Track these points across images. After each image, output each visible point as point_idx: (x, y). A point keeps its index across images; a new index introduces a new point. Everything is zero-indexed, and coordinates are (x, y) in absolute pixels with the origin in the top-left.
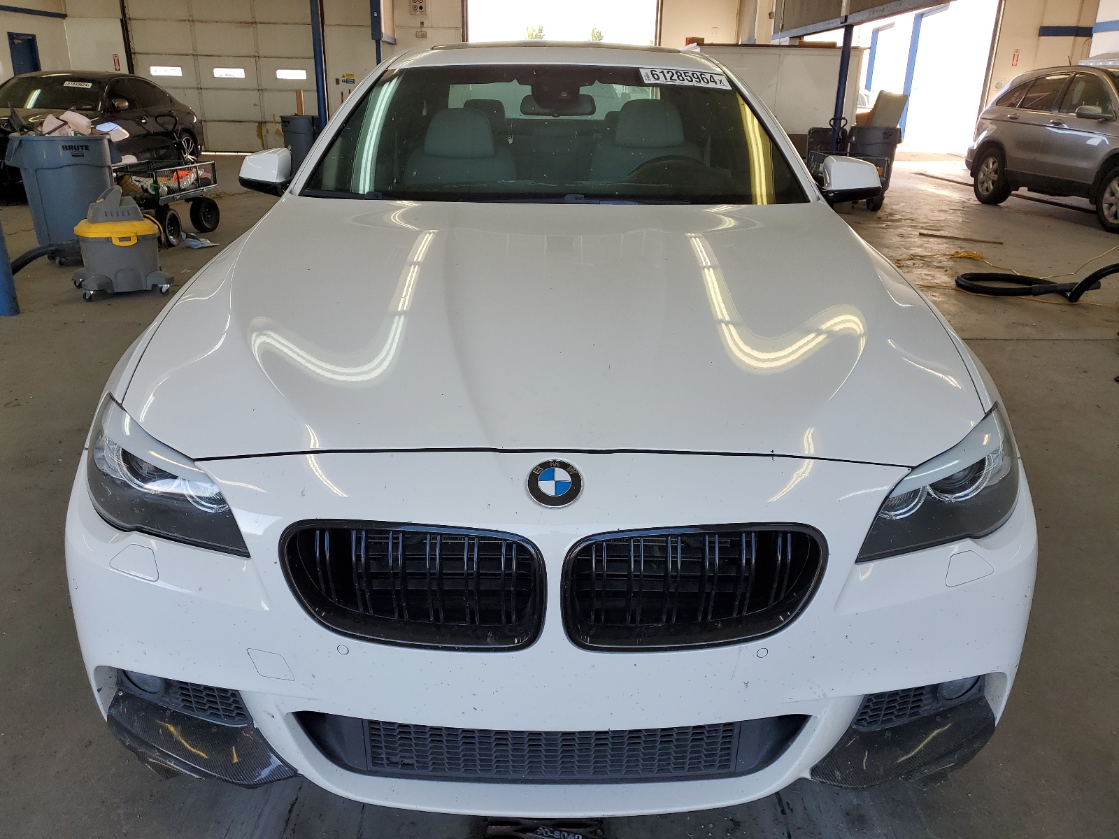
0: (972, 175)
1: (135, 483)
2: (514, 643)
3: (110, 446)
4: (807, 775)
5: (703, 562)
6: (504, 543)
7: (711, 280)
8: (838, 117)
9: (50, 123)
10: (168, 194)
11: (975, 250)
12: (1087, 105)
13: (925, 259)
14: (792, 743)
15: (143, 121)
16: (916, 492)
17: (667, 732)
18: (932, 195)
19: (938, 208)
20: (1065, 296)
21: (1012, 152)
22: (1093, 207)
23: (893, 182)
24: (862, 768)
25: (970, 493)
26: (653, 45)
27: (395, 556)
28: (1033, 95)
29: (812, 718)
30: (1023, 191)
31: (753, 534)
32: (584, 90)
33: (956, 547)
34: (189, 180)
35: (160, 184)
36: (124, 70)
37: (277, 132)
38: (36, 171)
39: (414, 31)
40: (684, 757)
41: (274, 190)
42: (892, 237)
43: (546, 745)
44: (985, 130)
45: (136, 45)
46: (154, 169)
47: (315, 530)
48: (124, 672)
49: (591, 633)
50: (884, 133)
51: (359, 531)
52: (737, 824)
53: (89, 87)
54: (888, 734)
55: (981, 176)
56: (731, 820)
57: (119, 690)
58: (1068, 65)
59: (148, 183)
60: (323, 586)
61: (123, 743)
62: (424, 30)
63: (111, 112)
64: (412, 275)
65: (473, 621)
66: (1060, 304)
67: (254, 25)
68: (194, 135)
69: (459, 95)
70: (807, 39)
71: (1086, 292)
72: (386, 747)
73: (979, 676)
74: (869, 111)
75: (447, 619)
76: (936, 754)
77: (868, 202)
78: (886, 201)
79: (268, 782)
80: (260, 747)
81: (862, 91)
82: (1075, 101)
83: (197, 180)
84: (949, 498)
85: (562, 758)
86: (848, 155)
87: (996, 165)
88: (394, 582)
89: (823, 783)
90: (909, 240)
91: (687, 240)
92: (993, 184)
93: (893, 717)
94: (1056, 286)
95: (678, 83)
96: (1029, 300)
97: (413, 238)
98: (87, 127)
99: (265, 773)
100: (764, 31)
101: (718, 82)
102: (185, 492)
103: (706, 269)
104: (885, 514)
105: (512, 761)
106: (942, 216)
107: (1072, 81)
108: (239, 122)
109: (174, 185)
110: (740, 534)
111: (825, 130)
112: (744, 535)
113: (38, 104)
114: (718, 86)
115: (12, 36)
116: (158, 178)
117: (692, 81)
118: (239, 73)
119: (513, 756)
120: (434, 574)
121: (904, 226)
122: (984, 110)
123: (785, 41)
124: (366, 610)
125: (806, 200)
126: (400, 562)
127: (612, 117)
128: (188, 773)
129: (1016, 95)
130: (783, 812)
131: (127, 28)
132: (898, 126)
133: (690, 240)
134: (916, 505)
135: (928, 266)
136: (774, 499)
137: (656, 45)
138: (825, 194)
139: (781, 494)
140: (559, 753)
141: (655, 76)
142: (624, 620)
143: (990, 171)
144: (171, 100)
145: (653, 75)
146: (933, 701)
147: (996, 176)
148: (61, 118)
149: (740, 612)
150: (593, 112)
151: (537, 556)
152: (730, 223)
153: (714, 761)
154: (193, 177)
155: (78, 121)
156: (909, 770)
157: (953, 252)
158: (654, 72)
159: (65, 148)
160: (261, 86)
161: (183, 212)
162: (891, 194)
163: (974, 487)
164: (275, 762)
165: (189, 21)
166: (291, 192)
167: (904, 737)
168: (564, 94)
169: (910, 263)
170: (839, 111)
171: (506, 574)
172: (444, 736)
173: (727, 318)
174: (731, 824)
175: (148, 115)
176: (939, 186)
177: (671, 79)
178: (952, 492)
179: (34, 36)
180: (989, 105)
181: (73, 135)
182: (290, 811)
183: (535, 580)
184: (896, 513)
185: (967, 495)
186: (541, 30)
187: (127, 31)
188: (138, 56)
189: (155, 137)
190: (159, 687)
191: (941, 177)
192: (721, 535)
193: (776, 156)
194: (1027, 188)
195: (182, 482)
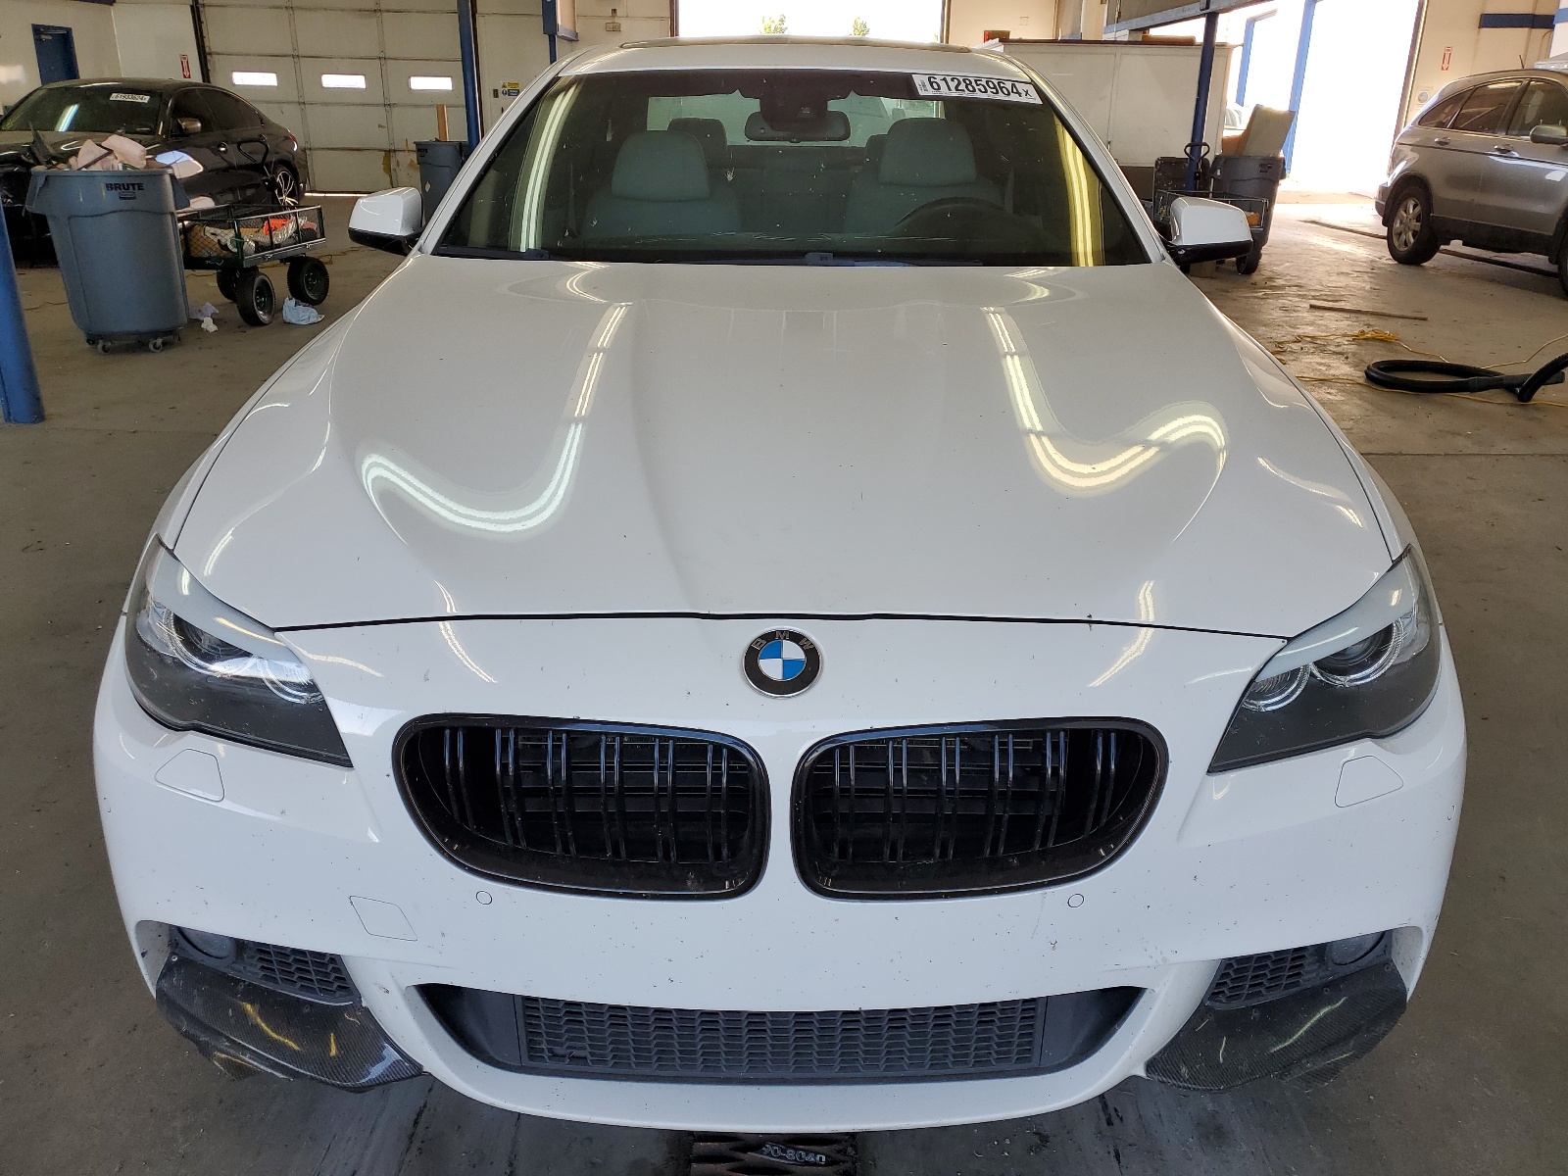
0: (1384, 224)
1: (194, 663)
2: (725, 888)
3: (158, 610)
4: (1141, 1072)
5: (992, 772)
6: (710, 747)
7: (1015, 370)
8: (1196, 143)
9: (89, 151)
10: (256, 252)
11: (1387, 328)
12: (1547, 124)
13: (1318, 342)
14: (1119, 1026)
15: (223, 149)
16: (1294, 673)
17: (943, 1012)
18: (1328, 252)
19: (1336, 270)
20: (1514, 392)
21: (1441, 192)
22: (1554, 268)
23: (1274, 234)
24: (1219, 1061)
25: (1370, 674)
26: (939, 42)
27: (556, 766)
28: (1470, 110)
29: (1147, 992)
30: (1456, 245)
31: (1062, 734)
32: (834, 106)
33: (1352, 750)
34: (285, 231)
35: (245, 238)
36: (196, 77)
37: (411, 165)
38: (69, 218)
39: (603, 22)
40: (967, 1048)
41: (398, 247)
42: (1272, 311)
43: (772, 1030)
44: (1402, 160)
45: (213, 43)
46: (238, 217)
47: (443, 729)
48: (180, 930)
49: (834, 873)
50: (1261, 165)
51: (505, 731)
52: (1044, 1139)
53: (146, 101)
54: (1255, 1014)
55: (1397, 225)
56: (1036, 1133)
57: (173, 954)
58: (1520, 68)
59: (227, 236)
60: (455, 808)
61: (179, 1029)
62: (616, 20)
63: (176, 136)
64: (595, 366)
65: (667, 856)
66: (1506, 404)
67: (378, 14)
68: (294, 170)
69: (662, 112)
70: (1154, 32)
71: (1543, 387)
72: (547, 1034)
73: (1384, 933)
74: (1239, 133)
75: (631, 854)
76: (1323, 1041)
77: (1238, 262)
78: (1264, 260)
79: (382, 1083)
80: (371, 1035)
81: (1231, 104)
82: (1529, 119)
83: (297, 232)
84: (1342, 681)
85: (796, 1048)
86: (1211, 195)
87: (1418, 209)
88: (555, 802)
89: (1163, 1082)
90: (1295, 314)
91: (983, 318)
92: (1414, 236)
93: (1262, 989)
94: (1502, 379)
95: (966, 94)
96: (1463, 399)
97: (598, 313)
98: (141, 158)
99: (376, 1071)
100: (1093, 21)
101: (1024, 94)
102: (261, 675)
103: (1008, 357)
104: (1251, 704)
105: (726, 1053)
106: (1342, 281)
107: (1525, 90)
108: (358, 150)
109: (264, 238)
110: (1043, 734)
111: (1179, 161)
112: (1049, 734)
113: (75, 125)
114: (1023, 99)
115: (38, 30)
116: (241, 229)
117: (986, 92)
118: (358, 82)
119: (725, 1045)
120: (612, 789)
121: (1289, 295)
122: (1403, 130)
123: (1123, 35)
124: (517, 841)
125: (1145, 259)
126: (564, 774)
127: (876, 142)
128: (270, 1071)
129: (1446, 111)
130: (1110, 1123)
131: (199, 19)
132: (1281, 155)
133: (987, 316)
134: (1295, 691)
135: (1323, 351)
136: (1097, 683)
137: (942, 41)
138: (1173, 251)
139: (1107, 675)
140: (791, 1042)
141: (934, 84)
142: (879, 854)
143: (1410, 217)
144: (262, 120)
145: (931, 84)
146: (1320, 967)
147: (1418, 224)
148: (103, 144)
149: (1044, 843)
150: (846, 136)
151: (758, 766)
152: (1043, 293)
153: (1009, 1052)
154: (291, 227)
155: (127, 150)
156: (1285, 1064)
157: (1356, 332)
158: (932, 80)
159: (109, 187)
160: (388, 100)
161: (278, 277)
162: (1271, 250)
163: (1376, 666)
164: (391, 1055)
165: (286, 7)
166: (420, 250)
167: (1278, 1016)
168: (806, 111)
169: (1295, 347)
170: (1199, 132)
171: (713, 790)
172: (629, 1018)
173: (1039, 428)
174: (1036, 1139)
175: (229, 141)
176: (1337, 239)
177: (957, 89)
178: (1345, 672)
179: (69, 30)
180: (1409, 124)
181: (121, 168)
182: (416, 1123)
183: (754, 797)
184: (1266, 702)
185: (1368, 676)
186: (782, 21)
187: (201, 22)
188: (216, 57)
189: (240, 172)
190: (227, 950)
191: (1342, 226)
192: (1016, 735)
193: (1107, 201)
194: (1461, 242)
195: (258, 661)
